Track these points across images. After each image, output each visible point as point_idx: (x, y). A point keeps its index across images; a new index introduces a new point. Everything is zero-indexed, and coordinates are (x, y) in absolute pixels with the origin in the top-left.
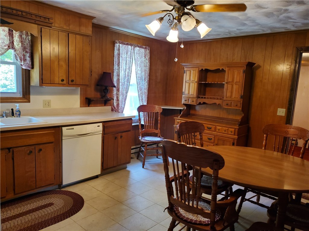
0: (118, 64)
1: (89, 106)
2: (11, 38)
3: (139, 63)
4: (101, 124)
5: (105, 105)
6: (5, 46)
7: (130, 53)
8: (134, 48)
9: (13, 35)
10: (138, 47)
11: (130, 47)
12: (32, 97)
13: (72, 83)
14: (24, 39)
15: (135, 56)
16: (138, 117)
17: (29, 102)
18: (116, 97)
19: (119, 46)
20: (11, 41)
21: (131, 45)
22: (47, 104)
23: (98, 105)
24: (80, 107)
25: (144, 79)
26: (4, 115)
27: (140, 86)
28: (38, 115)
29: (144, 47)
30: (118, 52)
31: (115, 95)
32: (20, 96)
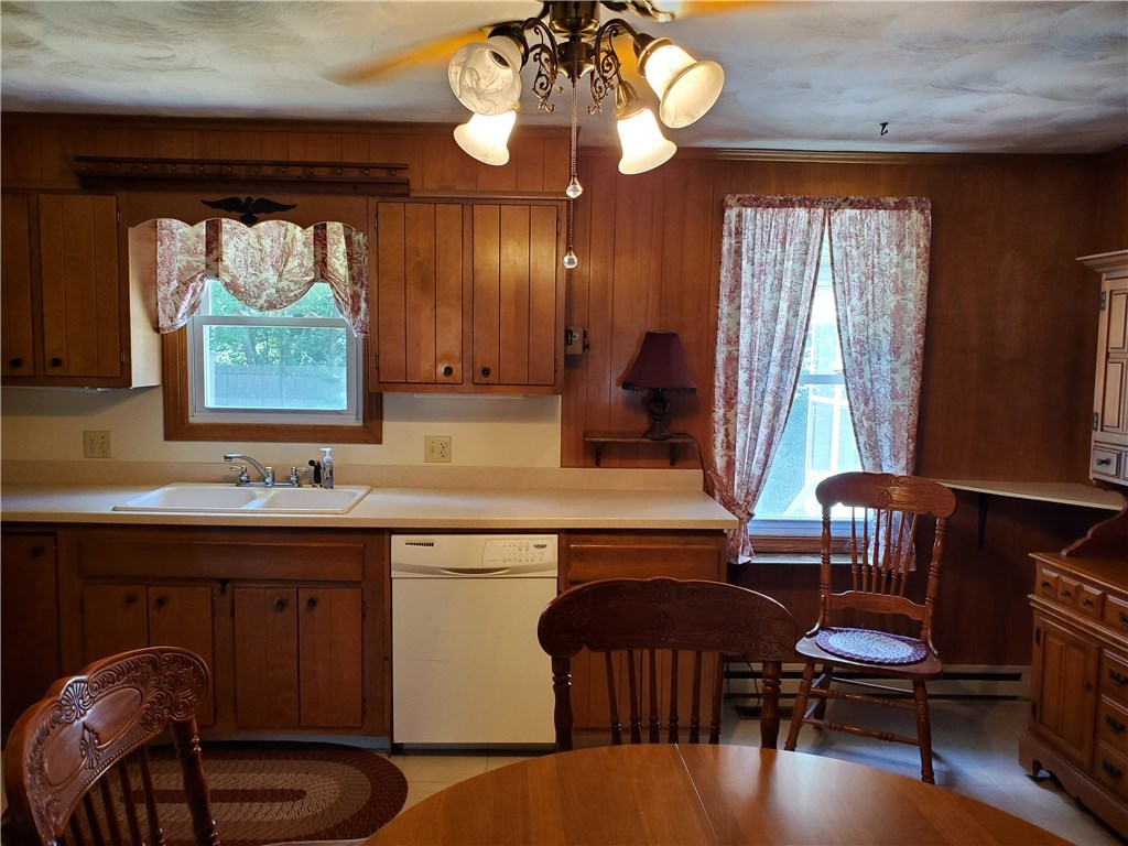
0: (731, 292)
1: (598, 465)
2: (319, 249)
3: (859, 278)
5: (673, 465)
6: (307, 275)
7: (798, 239)
8: (827, 213)
9: (325, 239)
10: (853, 205)
11: (802, 213)
12: (389, 427)
13: (484, 380)
14: (359, 246)
15: (835, 250)
16: (821, 526)
17: (379, 441)
18: (722, 430)
19: (739, 215)
20: (320, 258)
21: (808, 203)
22: (440, 449)
23: (640, 462)
24: (562, 467)
25: (886, 347)
26: (293, 479)
27: (861, 381)
28: (406, 487)
29: (891, 201)
30: (733, 241)
31: (721, 423)
32: (354, 421)
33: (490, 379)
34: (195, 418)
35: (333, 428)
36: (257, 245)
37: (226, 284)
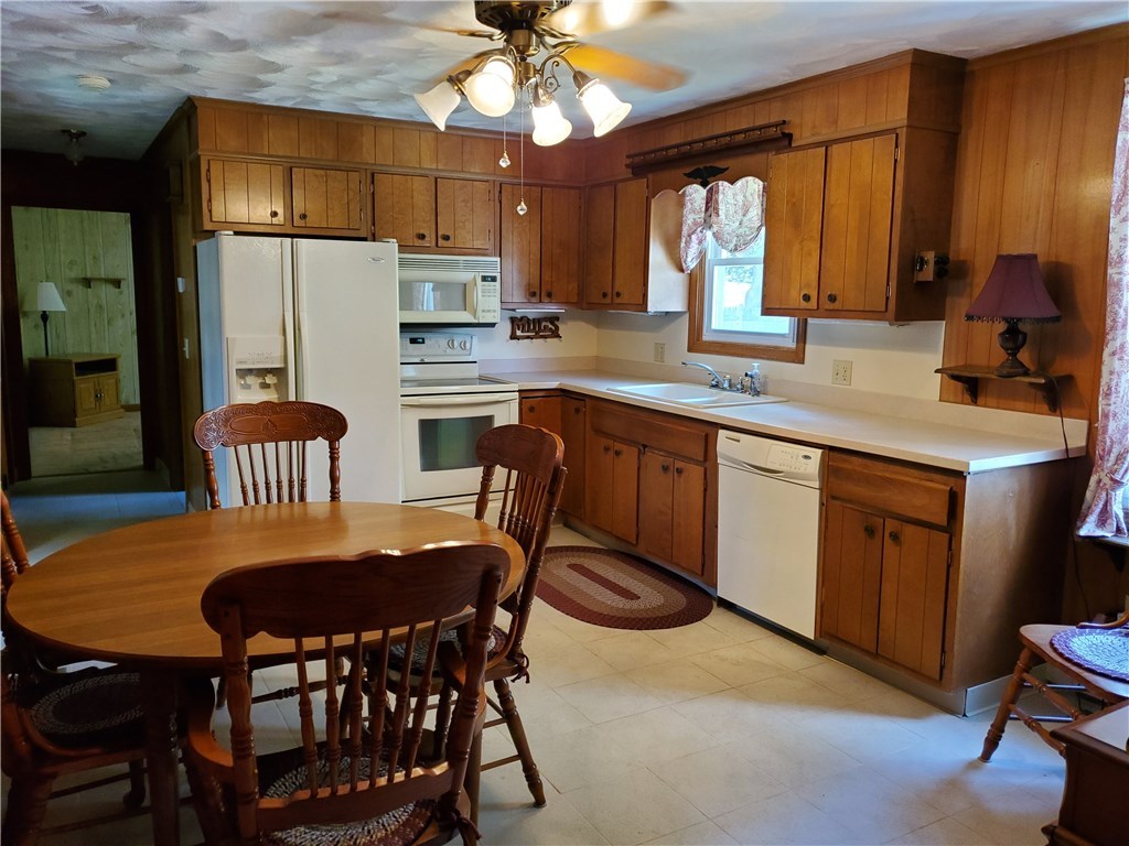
1: (975, 402)
4: (817, 454)
5: (1054, 412)
12: (808, 351)
13: (831, 307)
17: (801, 362)
22: (843, 372)
23: (1020, 404)
24: (940, 400)
26: (726, 385)
32: (791, 344)
33: (837, 305)
34: (706, 337)
35: (776, 349)
36: (732, 201)
37: (714, 233)
